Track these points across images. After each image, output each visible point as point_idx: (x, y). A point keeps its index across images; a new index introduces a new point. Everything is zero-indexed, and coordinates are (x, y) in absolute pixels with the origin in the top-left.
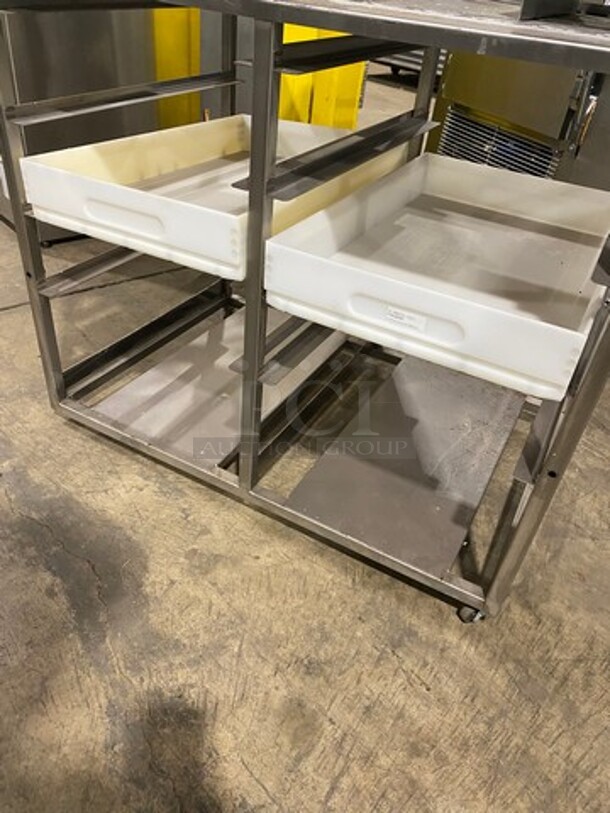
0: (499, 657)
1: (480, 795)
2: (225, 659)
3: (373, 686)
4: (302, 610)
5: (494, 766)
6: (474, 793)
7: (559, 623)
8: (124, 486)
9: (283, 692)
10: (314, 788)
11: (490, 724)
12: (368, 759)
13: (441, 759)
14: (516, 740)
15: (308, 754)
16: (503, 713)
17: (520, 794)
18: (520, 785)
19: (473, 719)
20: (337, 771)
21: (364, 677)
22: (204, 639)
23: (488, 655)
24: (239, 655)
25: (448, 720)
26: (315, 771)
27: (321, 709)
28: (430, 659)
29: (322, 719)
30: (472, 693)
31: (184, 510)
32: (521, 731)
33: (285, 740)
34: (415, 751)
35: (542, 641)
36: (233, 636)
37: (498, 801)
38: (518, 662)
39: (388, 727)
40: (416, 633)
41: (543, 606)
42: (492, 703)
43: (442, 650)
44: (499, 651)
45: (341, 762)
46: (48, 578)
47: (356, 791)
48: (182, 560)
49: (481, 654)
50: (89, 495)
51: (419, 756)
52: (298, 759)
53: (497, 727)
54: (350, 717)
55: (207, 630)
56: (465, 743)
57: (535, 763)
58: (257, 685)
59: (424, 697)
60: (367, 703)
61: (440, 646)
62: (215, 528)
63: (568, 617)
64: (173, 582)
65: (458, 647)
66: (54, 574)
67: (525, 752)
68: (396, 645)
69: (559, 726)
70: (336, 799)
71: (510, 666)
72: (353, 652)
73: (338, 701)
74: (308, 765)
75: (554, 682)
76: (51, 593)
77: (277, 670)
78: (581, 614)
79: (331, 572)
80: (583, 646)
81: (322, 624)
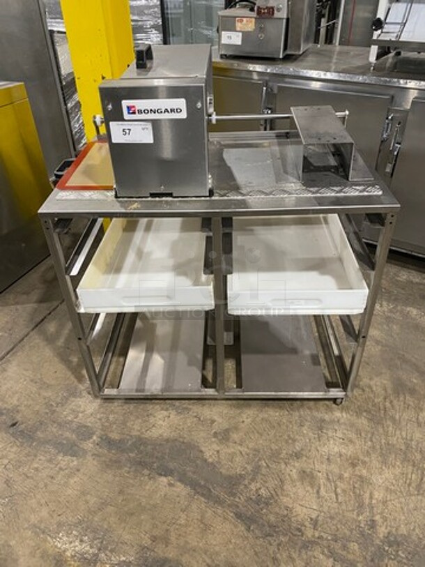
0: (358, 413)
1: (384, 468)
2: (264, 471)
3: (324, 449)
4: (277, 434)
5: (382, 455)
6: (381, 468)
7: (370, 387)
8: (160, 419)
9: (294, 471)
10: (331, 499)
11: (371, 441)
12: (341, 477)
13: (364, 463)
14: (383, 441)
15: (320, 488)
16: (373, 434)
17: (396, 459)
18: (393, 456)
19: (365, 442)
20: (334, 488)
21: (319, 448)
22: (249, 468)
23: (355, 414)
24: (268, 466)
25: (357, 447)
26: (326, 492)
27: (312, 469)
28: (336, 428)
29: (314, 472)
30: (358, 432)
31: (196, 417)
32: (383, 437)
33: (309, 488)
34: (354, 465)
35: (369, 398)
36: (260, 460)
37: (391, 467)
38: (366, 411)
39: (339, 462)
40: (325, 420)
41: (361, 383)
42: (367, 432)
43: (338, 421)
44: (357, 410)
45: (333, 484)
46: (164, 480)
47: (344, 491)
48: (213, 439)
49: (352, 415)
50: (148, 432)
51: (356, 466)
52: (318, 492)
53: (374, 440)
54: (324, 466)
55: (248, 463)
56: (368, 452)
57: (393, 446)
58: (283, 474)
59: (344, 443)
60: (326, 457)
61: (336, 420)
62: (215, 418)
63: (372, 383)
64: (218, 452)
65: (343, 416)
66: (165, 476)
67: (388, 444)
68: (321, 429)
69: (393, 428)
70: (340, 498)
71: (365, 414)
72: (308, 440)
73: (316, 462)
74: (323, 492)
75: (383, 412)
76: (170, 485)
77: (286, 464)
78: (376, 379)
79: (276, 412)
80: (383, 392)
81: (289, 436)
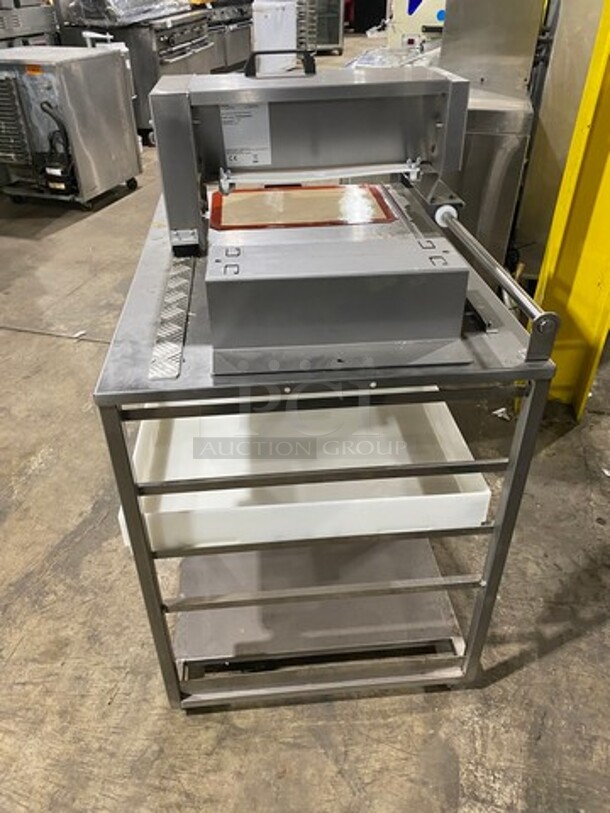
0: (157, 737)
1: (48, 761)
2: (78, 598)
3: (97, 673)
5: (71, 763)
6: (48, 757)
7: (218, 769)
9: (71, 633)
10: (21, 675)
11: (100, 749)
12: (48, 692)
13: (63, 731)
14: (96, 770)
15: (39, 662)
16: (112, 755)
17: (58, 785)
18: (64, 783)
19: (99, 739)
20: (35, 681)
21: (101, 666)
22: (86, 583)
23: (157, 730)
24: (84, 603)
25: (93, 724)
26: (31, 671)
27: (68, 655)
28: (133, 695)
29: (63, 658)
30: (119, 730)
32: (103, 771)
33: (42, 649)
34: (63, 714)
35: (191, 763)
36: (96, 593)
37: (47, 773)
38: (161, 751)
39: (72, 693)
40: (150, 679)
41: (227, 753)
42: (118, 745)
43: (145, 700)
44: (163, 735)
45: (40, 680)
46: (89, 508)
47: (27, 695)
49: (154, 724)
51: (61, 717)
52: (34, 660)
53: (100, 755)
54: (70, 671)
56: (80, 740)
57: (83, 788)
58: (70, 620)
59: (102, 704)
60: (84, 675)
61: (148, 697)
63: (228, 776)
64: (115, 550)
65: (153, 709)
66: (93, 508)
67: (88, 779)
68: (134, 672)
69: (120, 796)
70: (19, 687)
71: (155, 747)
72: (116, 652)
73: (78, 661)
74: (32, 666)
75: (157, 783)
77: (84, 623)
78: (238, 786)
80: (205, 795)
81: (128, 627)
